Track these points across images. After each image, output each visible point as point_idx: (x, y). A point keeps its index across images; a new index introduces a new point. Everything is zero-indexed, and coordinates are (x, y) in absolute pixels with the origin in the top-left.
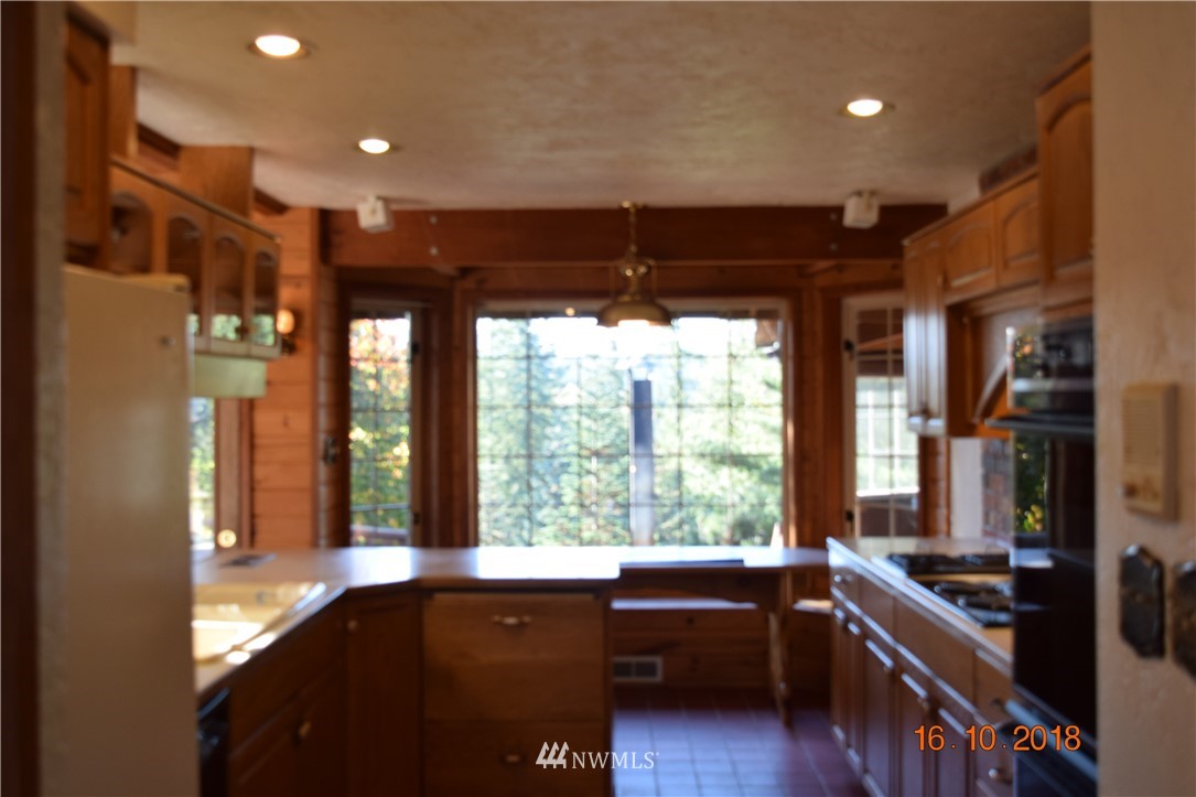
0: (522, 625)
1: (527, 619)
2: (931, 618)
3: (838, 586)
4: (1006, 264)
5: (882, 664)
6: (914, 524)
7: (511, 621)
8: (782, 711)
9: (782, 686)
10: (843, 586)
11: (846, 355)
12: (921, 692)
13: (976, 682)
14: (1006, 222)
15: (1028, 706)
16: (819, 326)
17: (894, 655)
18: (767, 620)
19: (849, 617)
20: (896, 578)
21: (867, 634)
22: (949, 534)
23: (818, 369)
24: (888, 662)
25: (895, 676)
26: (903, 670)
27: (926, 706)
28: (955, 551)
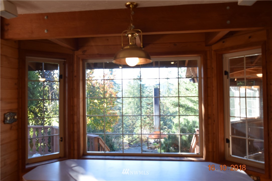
11: (225, 77)
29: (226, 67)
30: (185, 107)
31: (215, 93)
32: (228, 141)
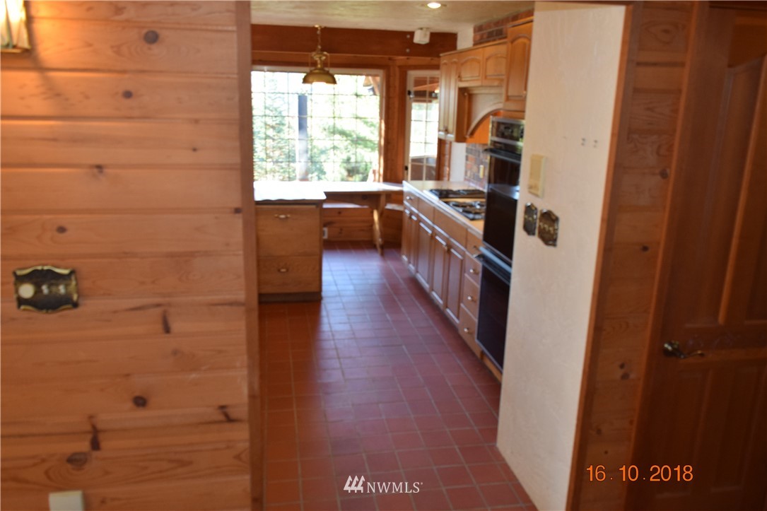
0: (287, 218)
1: (289, 216)
2: (449, 216)
3: (407, 201)
4: (486, 77)
5: (427, 232)
6: (434, 173)
7: (283, 216)
8: (379, 250)
9: (380, 240)
10: (410, 201)
11: (408, 97)
12: (444, 243)
13: (467, 240)
14: (487, 59)
15: (487, 248)
16: (397, 84)
17: (433, 229)
18: (372, 213)
19: (412, 213)
20: (434, 199)
21: (420, 220)
22: (449, 180)
23: (396, 103)
24: (430, 232)
25: (432, 237)
26: (436, 235)
27: (446, 248)
28: (455, 188)
29: (411, 87)
30: (351, 136)
31: (396, 115)
32: (407, 168)
